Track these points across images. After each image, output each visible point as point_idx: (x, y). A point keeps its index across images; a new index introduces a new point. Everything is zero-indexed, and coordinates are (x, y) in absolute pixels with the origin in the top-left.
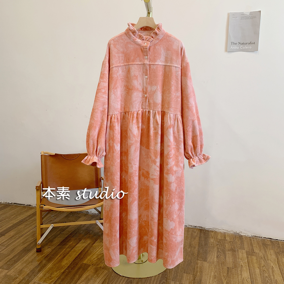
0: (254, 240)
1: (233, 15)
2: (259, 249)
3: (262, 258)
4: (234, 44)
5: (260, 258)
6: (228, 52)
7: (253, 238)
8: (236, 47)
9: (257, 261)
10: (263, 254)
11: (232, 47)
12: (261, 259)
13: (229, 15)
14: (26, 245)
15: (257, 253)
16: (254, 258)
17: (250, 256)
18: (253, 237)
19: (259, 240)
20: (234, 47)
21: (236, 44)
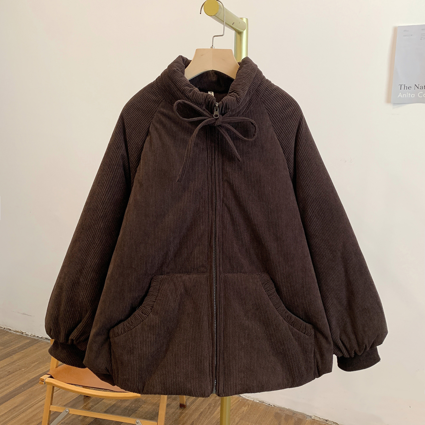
1: (405, 31)
4: (406, 88)
6: (395, 104)
8: (409, 94)
11: (400, 95)
13: (396, 30)
20: (405, 95)
21: (409, 88)
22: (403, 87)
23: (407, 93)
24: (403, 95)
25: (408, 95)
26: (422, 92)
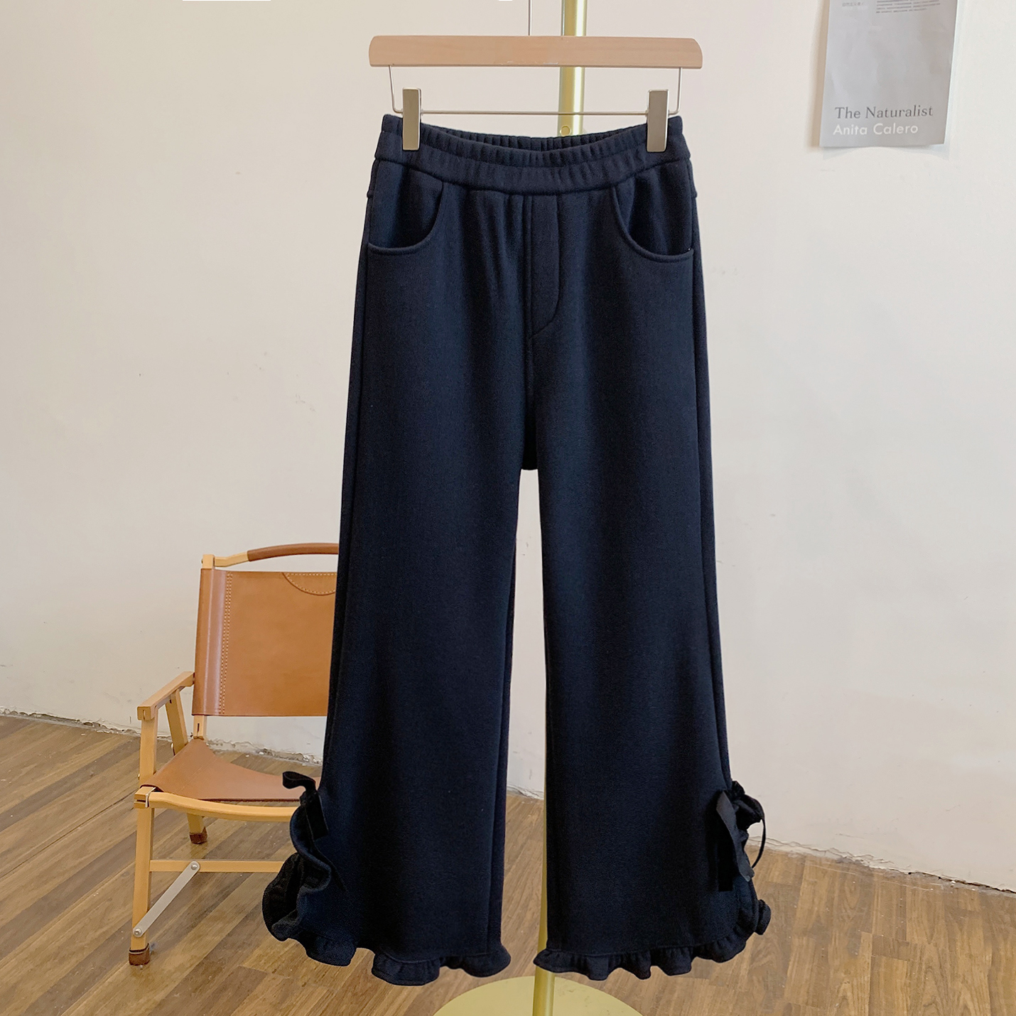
0: (914, 892)
2: (928, 931)
3: (929, 967)
4: (849, 114)
5: (924, 967)
6: (826, 148)
7: (914, 884)
8: (857, 128)
9: (908, 981)
10: (938, 953)
11: (838, 130)
12: (926, 973)
14: (49, 887)
15: (915, 948)
16: (901, 967)
17: (885, 957)
18: (915, 879)
19: (938, 892)
20: (848, 129)
21: (855, 114)
22: (843, 112)
23: (853, 126)
24: (845, 129)
25: (854, 131)
26: (881, 124)
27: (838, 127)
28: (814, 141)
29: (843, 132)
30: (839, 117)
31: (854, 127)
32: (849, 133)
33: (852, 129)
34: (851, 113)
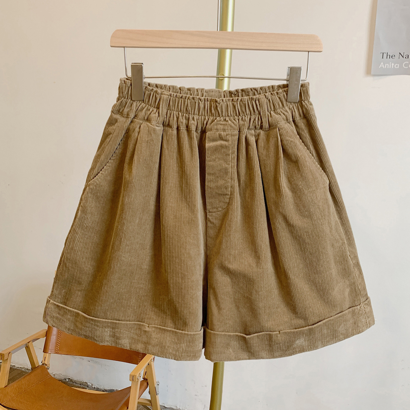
4: (388, 57)
6: (374, 75)
11: (382, 65)
20: (388, 65)
21: (392, 56)
22: (385, 55)
23: (390, 63)
24: (386, 65)
26: (408, 62)
27: (382, 63)
28: (369, 72)
29: (384, 66)
30: (383, 58)
31: (392, 64)
32: (388, 67)
33: (390, 65)
34: (390, 56)
